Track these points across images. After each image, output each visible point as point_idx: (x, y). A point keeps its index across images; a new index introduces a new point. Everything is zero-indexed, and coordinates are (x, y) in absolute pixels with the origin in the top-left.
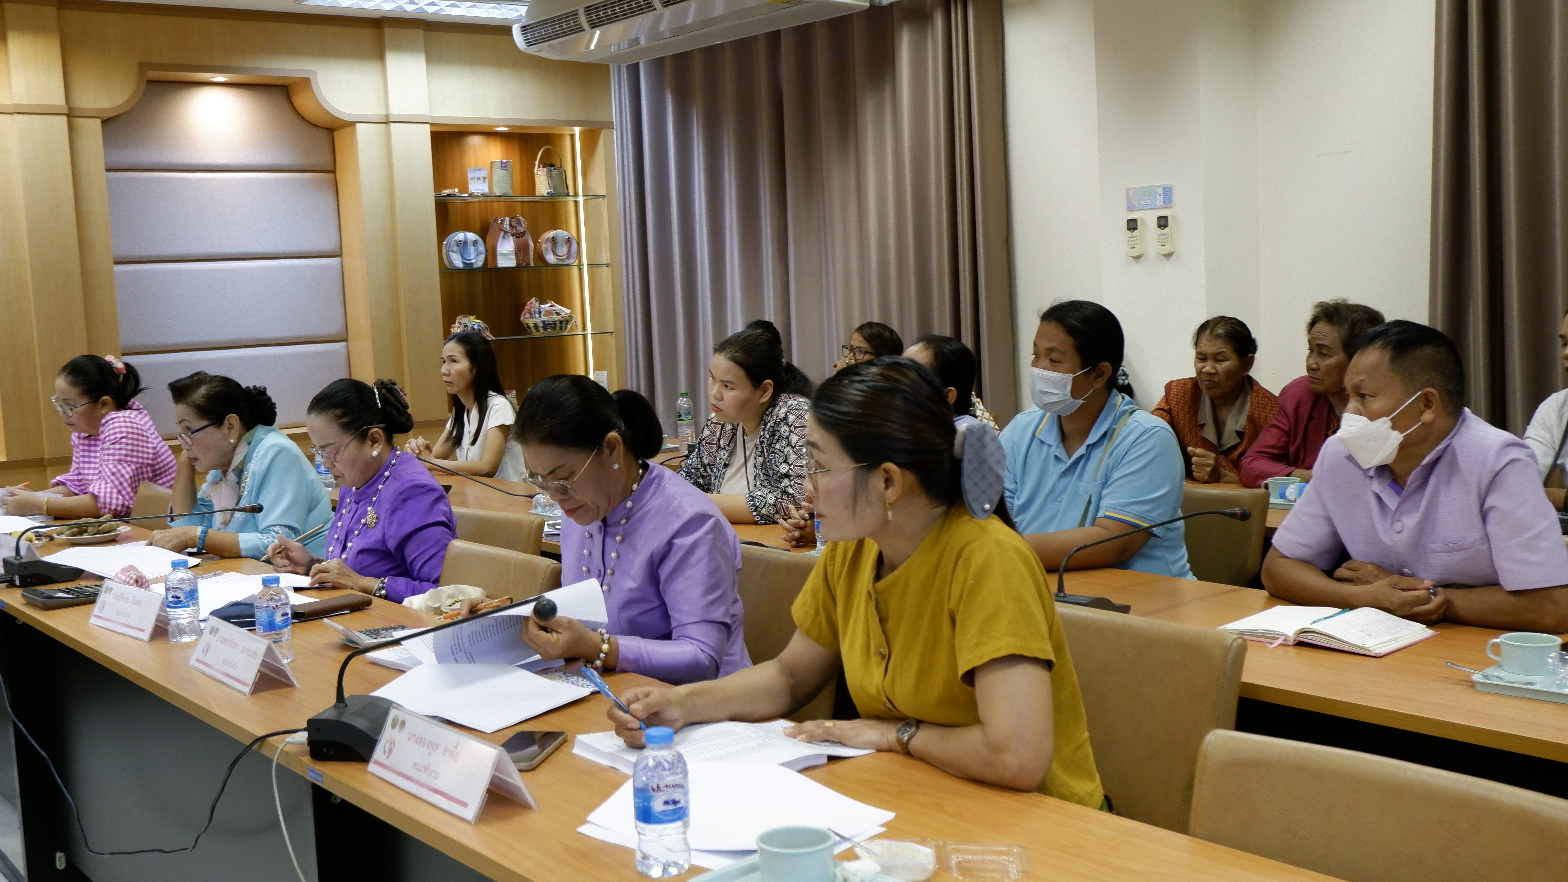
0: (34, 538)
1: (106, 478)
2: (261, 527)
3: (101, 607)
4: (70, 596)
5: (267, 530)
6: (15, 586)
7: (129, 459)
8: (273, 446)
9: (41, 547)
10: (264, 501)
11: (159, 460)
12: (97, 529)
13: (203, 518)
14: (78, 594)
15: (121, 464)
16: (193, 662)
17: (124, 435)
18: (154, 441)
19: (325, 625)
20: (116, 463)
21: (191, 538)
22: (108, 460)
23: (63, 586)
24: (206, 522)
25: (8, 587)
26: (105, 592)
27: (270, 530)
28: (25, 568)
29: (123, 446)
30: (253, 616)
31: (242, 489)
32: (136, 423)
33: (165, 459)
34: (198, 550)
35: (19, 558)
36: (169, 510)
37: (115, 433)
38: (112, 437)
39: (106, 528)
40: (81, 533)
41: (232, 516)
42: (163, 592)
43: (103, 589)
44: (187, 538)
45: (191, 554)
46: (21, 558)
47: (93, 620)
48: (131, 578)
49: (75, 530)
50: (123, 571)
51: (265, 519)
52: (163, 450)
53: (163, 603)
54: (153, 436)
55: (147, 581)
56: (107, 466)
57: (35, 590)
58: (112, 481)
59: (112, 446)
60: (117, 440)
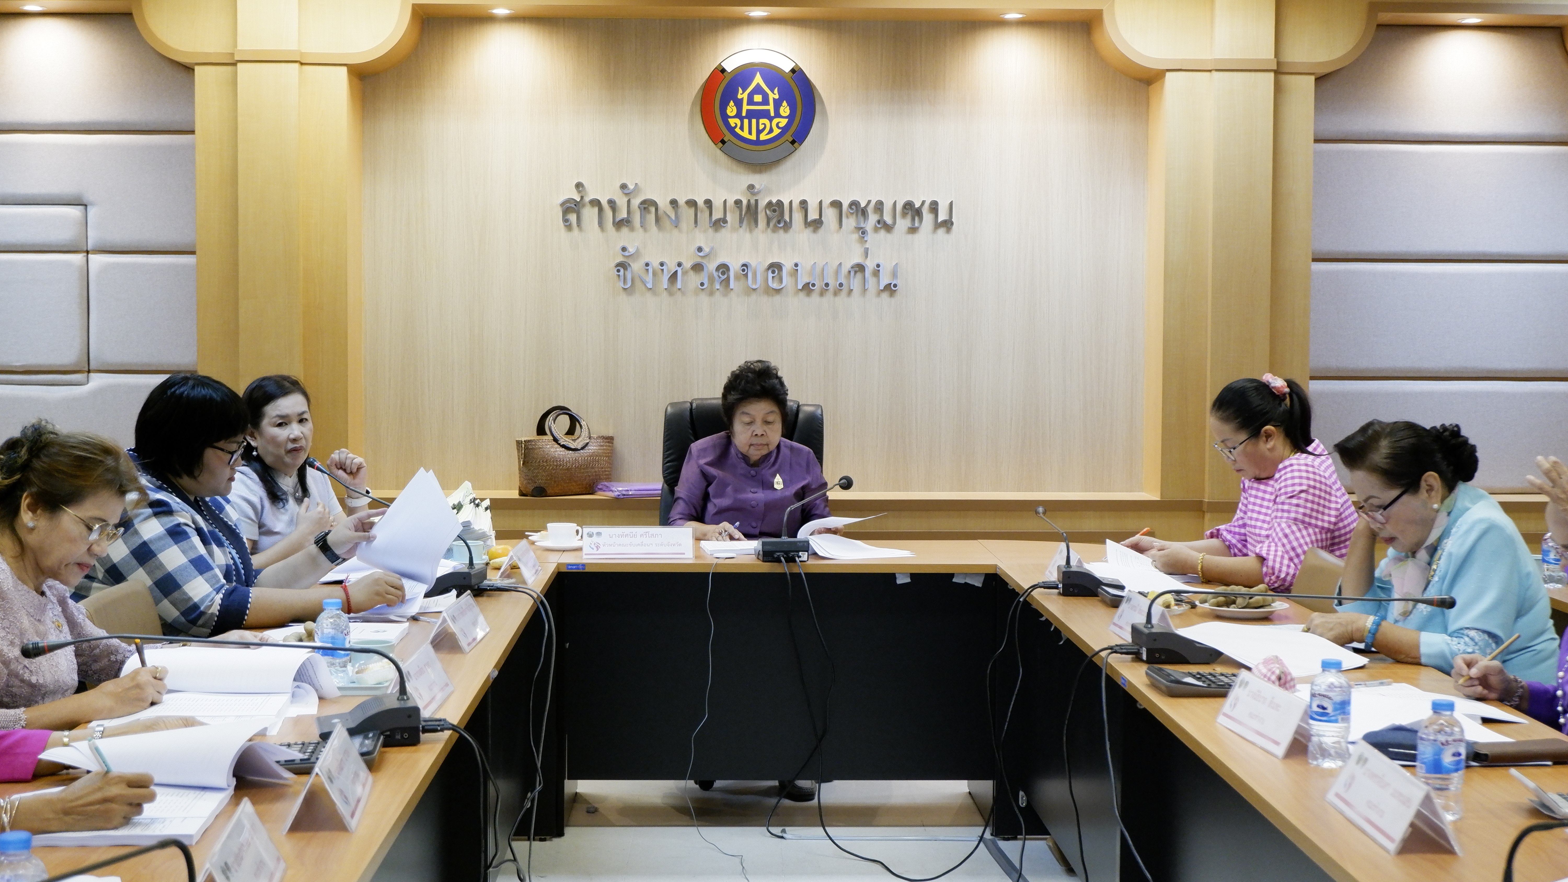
0: (1173, 602)
1: (1276, 540)
2: (1452, 628)
3: (1233, 704)
4: (1200, 683)
5: (1458, 633)
6: (1141, 660)
7: (1307, 519)
8: (1481, 521)
9: (1180, 615)
10: (1460, 595)
11: (1341, 525)
12: (1247, 601)
13: (1380, 606)
14: (1210, 683)
15: (1296, 524)
16: (1331, 797)
17: (1304, 488)
18: (1339, 500)
19: (1512, 777)
20: (1291, 522)
21: (1358, 630)
22: (1281, 518)
23: (1194, 669)
24: (1382, 613)
25: (1134, 660)
26: (1240, 686)
27: (1463, 634)
28: (1155, 640)
29: (1301, 502)
30: (1414, 748)
31: (1432, 573)
32: (1320, 475)
33: (1349, 525)
34: (1366, 646)
35: (1149, 626)
36: (1337, 590)
37: (1293, 485)
38: (1290, 489)
39: (1258, 602)
40: (1228, 604)
41: (1414, 607)
42: (1307, 698)
43: (1238, 680)
44: (1354, 629)
45: (1357, 651)
46: (1152, 627)
47: (1221, 719)
48: (1273, 673)
49: (1221, 599)
50: (1266, 662)
51: (1456, 618)
52: (1347, 513)
53: (1306, 712)
54: (1339, 494)
55: (1292, 679)
56: (1279, 525)
57: (1161, 669)
58: (1284, 545)
59: (1288, 501)
60: (1295, 493)
